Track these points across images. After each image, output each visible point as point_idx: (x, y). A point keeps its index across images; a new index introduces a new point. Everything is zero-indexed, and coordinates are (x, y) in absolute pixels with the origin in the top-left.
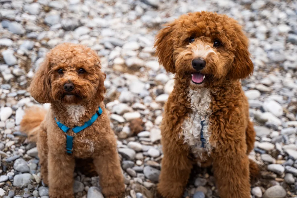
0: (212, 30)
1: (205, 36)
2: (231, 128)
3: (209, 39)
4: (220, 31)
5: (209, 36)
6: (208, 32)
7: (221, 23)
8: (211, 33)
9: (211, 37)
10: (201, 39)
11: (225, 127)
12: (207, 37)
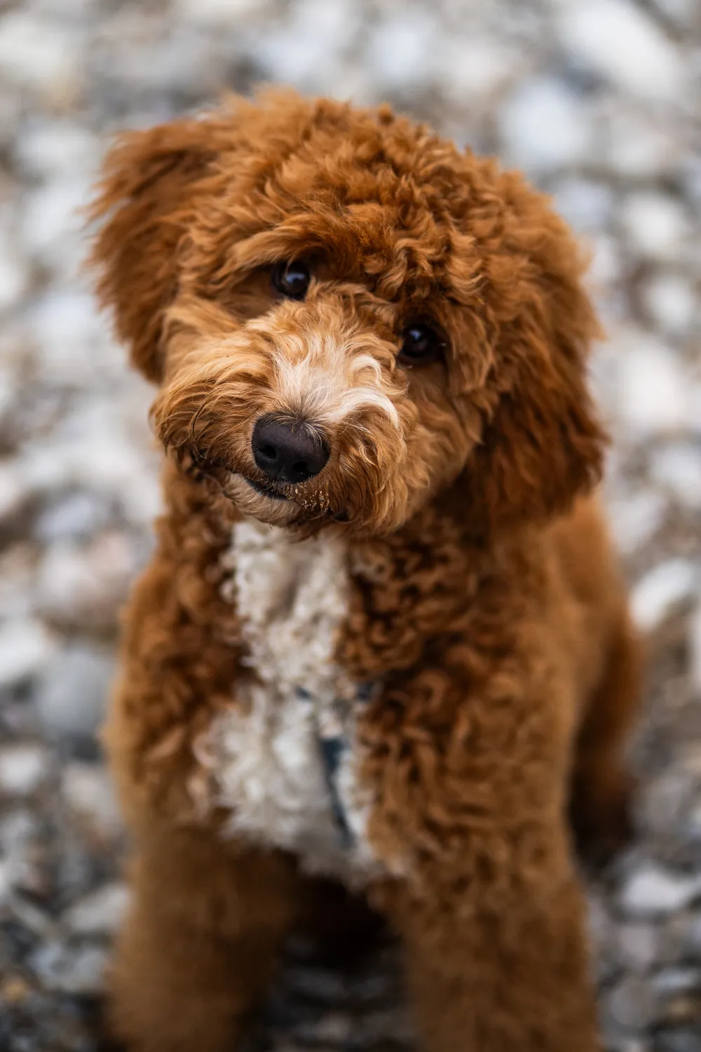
0: (419, 272)
1: (373, 291)
2: (471, 774)
3: (387, 314)
4: (456, 282)
5: (394, 298)
6: (396, 277)
7: (480, 241)
8: (409, 286)
9: (400, 305)
10: (345, 296)
11: (442, 770)
12: (381, 301)
